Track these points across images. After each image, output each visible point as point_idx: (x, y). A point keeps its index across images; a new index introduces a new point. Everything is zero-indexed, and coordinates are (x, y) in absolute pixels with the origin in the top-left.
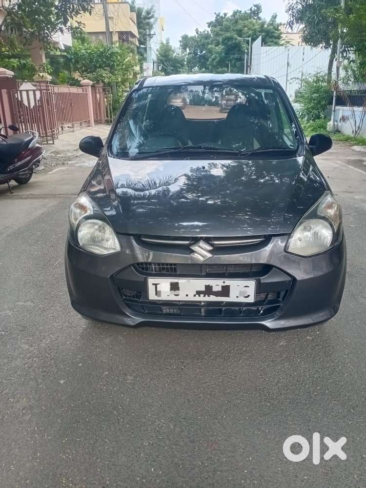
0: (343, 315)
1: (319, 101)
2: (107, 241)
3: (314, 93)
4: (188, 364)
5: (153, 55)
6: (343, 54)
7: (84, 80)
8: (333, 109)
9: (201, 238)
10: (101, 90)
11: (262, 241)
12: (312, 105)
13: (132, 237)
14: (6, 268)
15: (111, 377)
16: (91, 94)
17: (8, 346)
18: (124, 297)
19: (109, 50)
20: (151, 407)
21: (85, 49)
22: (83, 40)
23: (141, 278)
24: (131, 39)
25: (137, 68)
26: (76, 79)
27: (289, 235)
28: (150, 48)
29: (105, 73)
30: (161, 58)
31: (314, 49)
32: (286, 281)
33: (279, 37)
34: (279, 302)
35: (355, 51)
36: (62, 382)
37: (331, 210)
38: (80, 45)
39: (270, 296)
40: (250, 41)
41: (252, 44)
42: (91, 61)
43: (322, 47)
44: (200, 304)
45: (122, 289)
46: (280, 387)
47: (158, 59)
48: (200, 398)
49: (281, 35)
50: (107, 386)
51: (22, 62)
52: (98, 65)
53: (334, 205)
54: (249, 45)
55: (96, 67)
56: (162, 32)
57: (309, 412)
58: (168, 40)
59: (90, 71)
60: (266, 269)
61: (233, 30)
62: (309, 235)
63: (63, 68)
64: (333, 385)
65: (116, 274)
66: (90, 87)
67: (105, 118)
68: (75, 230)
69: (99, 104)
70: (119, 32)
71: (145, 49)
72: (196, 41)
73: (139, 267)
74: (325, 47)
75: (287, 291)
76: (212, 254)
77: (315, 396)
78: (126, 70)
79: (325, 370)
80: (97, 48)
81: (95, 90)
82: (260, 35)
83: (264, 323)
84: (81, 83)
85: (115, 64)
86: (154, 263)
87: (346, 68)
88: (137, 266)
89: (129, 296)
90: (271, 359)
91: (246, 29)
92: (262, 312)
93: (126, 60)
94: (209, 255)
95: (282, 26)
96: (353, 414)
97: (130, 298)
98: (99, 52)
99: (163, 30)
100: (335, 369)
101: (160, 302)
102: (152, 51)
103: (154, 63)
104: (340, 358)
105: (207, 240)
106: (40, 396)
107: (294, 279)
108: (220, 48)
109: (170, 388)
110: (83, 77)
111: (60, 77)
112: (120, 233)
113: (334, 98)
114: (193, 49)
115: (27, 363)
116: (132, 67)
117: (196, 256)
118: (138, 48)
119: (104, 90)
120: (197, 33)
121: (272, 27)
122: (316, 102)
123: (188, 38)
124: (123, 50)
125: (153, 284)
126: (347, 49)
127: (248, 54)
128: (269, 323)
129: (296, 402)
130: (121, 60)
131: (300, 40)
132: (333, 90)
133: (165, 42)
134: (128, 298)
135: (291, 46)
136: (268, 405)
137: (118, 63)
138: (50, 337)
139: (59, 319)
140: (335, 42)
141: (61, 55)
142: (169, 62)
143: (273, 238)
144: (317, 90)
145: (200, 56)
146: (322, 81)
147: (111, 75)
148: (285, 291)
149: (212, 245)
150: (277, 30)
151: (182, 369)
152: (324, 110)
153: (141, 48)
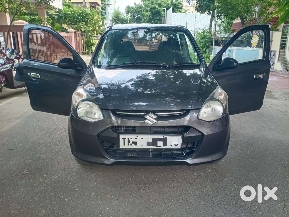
0: (228, 158)
1: (205, 43)
2: (94, 114)
3: (202, 39)
4: (142, 187)
5: (110, 16)
6: (218, 17)
7: (69, 28)
8: (213, 48)
9: (150, 111)
10: (80, 35)
11: (184, 113)
12: (201, 45)
13: (110, 111)
14: (26, 136)
15: (96, 196)
16: (74, 37)
17: (31, 181)
18: (105, 147)
19: (85, 12)
20: (122, 212)
21: (70, 11)
22: (69, 6)
23: (115, 135)
24: (97, 7)
25: (101, 23)
26: (64, 28)
27: (199, 109)
28: (108, 12)
29: (82, 25)
30: (114, 18)
31: (202, 14)
32: (198, 136)
33: (181, 8)
34: (194, 148)
35: (224, 16)
36: (66, 200)
37: (221, 96)
38: (67, 9)
39: (189, 145)
40: (165, 10)
41: (166, 11)
42: (74, 18)
43: (206, 14)
44: (149, 150)
45: (103, 142)
46: (196, 198)
47: (113, 19)
48: (150, 206)
49: (183, 7)
50: (94, 201)
51: (32, 17)
52: (78, 21)
53: (222, 93)
54: (165, 12)
55: (77, 22)
56: (115, 3)
57: (214, 211)
58: (118, 8)
59: (73, 24)
60: (187, 128)
61: (156, 4)
62: (210, 110)
63: (57, 22)
64: (226, 196)
65: (100, 133)
66: (73, 33)
67: (82, 51)
68: (75, 107)
69: (79, 43)
70: (90, 2)
71: (105, 13)
72: (134, 9)
73: (114, 129)
74: (207, 14)
75: (199, 142)
76: (157, 120)
77: (217, 202)
78: (95, 24)
79: (221, 188)
80: (78, 11)
81: (76, 35)
82: (171, 7)
83: (186, 161)
84: (68, 30)
85: (88, 20)
86: (123, 126)
87: (219, 26)
88: (113, 128)
89: (108, 147)
90: (190, 183)
91: (163, 3)
92: (184, 154)
93: (95, 18)
94: (155, 121)
95: (183, 2)
96: (239, 211)
97: (108, 148)
98: (79, 13)
99: (115, 2)
100: (226, 187)
101: (126, 150)
102: (109, 14)
103: (110, 21)
104: (229, 181)
105: (154, 112)
106: (54, 208)
107: (203, 134)
108: (149, 13)
109: (132, 201)
110: (69, 27)
111: (55, 27)
112: (103, 109)
113: (214, 42)
114: (133, 14)
115: (44, 190)
116: (98, 22)
117: (147, 121)
118: (101, 12)
119: (82, 35)
120: (135, 5)
121: (177, 2)
122: (203, 43)
123: (130, 8)
124: (93, 12)
125: (122, 139)
126: (220, 15)
127: (164, 17)
128: (189, 161)
129: (206, 206)
130: (92, 18)
131: (194, 9)
132: (213, 37)
133: (117, 9)
134: (107, 148)
135: (189, 13)
136: (190, 208)
137: (90, 20)
138: (57, 174)
139: (62, 164)
140: (213, 11)
141: (56, 14)
142: (119, 20)
143: (190, 111)
144: (204, 37)
145: (137, 18)
146: (207, 33)
147: (86, 26)
148: (197, 142)
149: (157, 115)
150: (181, 4)
151: (139, 190)
152: (208, 48)
153: (103, 12)
